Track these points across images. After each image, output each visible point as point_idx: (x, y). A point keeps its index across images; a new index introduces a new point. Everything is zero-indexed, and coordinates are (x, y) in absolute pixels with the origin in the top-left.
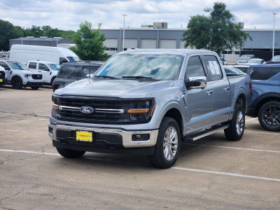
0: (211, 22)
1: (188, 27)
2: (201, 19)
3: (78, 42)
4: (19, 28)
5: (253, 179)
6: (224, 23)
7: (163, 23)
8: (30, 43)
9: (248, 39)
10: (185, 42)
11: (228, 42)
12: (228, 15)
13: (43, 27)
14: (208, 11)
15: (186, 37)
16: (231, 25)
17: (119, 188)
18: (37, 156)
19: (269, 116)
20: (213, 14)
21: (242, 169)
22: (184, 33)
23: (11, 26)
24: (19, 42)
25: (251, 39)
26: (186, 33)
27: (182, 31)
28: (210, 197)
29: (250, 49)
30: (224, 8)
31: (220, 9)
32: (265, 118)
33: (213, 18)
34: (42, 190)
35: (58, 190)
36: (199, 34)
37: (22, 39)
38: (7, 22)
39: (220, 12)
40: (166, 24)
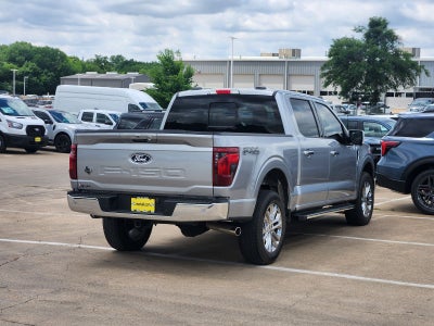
0: (365, 47)
1: (330, 56)
2: (349, 43)
3: (157, 81)
4: (76, 59)
5: (378, 283)
6: (386, 49)
7: (294, 51)
8: (92, 82)
9: (423, 73)
10: (324, 79)
11: (392, 78)
12: (392, 37)
13: (112, 58)
14: (360, 31)
15: (327, 71)
16: (397, 53)
17: (176, 294)
18: (69, 250)
19: (427, 191)
20: (368, 36)
21: (367, 269)
22: (322, 65)
23: (63, 56)
24: (75, 82)
25: (427, 73)
26: (325, 65)
27: (319, 62)
28: (304, 308)
29: (430, 89)
30: (385, 27)
31: (378, 28)
32: (422, 196)
33: (367, 42)
34: (64, 297)
35: (87, 297)
36: (346, 66)
37: (79, 76)
38: (57, 50)
39: (379, 33)
40: (299, 51)
